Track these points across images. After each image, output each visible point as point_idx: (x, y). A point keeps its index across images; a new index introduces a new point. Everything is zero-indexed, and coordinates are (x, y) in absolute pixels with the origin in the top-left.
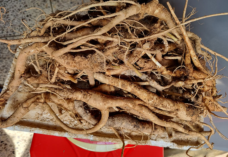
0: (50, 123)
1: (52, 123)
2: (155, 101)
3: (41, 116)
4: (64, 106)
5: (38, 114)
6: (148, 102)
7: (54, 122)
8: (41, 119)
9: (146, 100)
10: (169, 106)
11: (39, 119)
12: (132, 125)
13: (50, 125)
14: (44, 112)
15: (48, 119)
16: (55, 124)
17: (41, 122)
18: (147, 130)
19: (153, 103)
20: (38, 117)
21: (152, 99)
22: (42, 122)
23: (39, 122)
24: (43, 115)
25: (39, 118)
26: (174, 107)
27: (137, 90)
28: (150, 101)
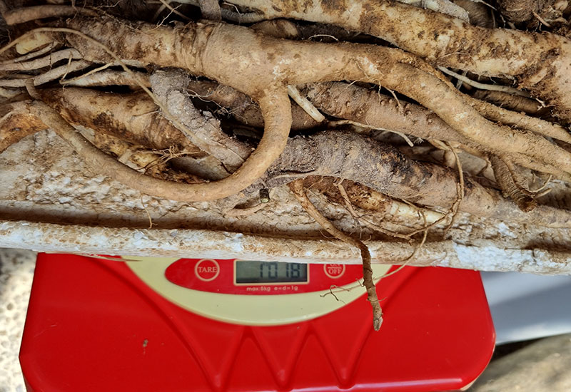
0: (72, 209)
1: (81, 208)
2: (463, 33)
3: (38, 187)
4: (115, 118)
5: (27, 180)
6: (433, 44)
7: (89, 203)
8: (37, 199)
9: (425, 36)
10: (519, 47)
11: (28, 198)
12: (384, 162)
13: (72, 214)
14: (47, 175)
15: (67, 195)
16: (92, 212)
17: (38, 206)
18: (443, 184)
19: (452, 40)
20: (27, 192)
21: (450, 27)
22: (43, 207)
23: (30, 208)
24: (45, 184)
25: (31, 193)
26: (538, 47)
27: (384, 7)
28: (441, 37)
